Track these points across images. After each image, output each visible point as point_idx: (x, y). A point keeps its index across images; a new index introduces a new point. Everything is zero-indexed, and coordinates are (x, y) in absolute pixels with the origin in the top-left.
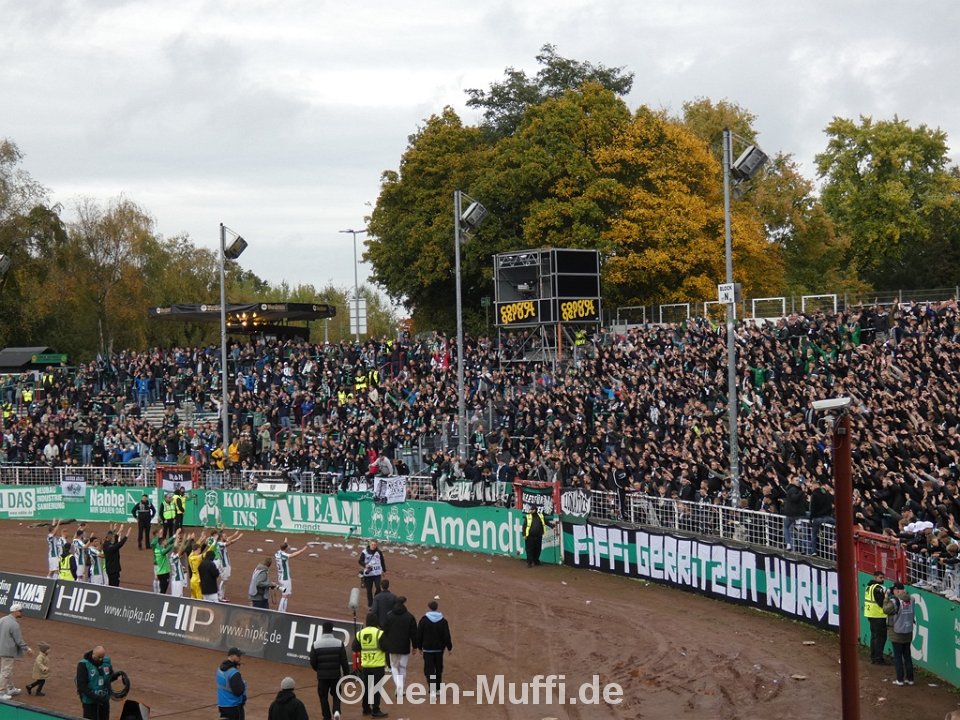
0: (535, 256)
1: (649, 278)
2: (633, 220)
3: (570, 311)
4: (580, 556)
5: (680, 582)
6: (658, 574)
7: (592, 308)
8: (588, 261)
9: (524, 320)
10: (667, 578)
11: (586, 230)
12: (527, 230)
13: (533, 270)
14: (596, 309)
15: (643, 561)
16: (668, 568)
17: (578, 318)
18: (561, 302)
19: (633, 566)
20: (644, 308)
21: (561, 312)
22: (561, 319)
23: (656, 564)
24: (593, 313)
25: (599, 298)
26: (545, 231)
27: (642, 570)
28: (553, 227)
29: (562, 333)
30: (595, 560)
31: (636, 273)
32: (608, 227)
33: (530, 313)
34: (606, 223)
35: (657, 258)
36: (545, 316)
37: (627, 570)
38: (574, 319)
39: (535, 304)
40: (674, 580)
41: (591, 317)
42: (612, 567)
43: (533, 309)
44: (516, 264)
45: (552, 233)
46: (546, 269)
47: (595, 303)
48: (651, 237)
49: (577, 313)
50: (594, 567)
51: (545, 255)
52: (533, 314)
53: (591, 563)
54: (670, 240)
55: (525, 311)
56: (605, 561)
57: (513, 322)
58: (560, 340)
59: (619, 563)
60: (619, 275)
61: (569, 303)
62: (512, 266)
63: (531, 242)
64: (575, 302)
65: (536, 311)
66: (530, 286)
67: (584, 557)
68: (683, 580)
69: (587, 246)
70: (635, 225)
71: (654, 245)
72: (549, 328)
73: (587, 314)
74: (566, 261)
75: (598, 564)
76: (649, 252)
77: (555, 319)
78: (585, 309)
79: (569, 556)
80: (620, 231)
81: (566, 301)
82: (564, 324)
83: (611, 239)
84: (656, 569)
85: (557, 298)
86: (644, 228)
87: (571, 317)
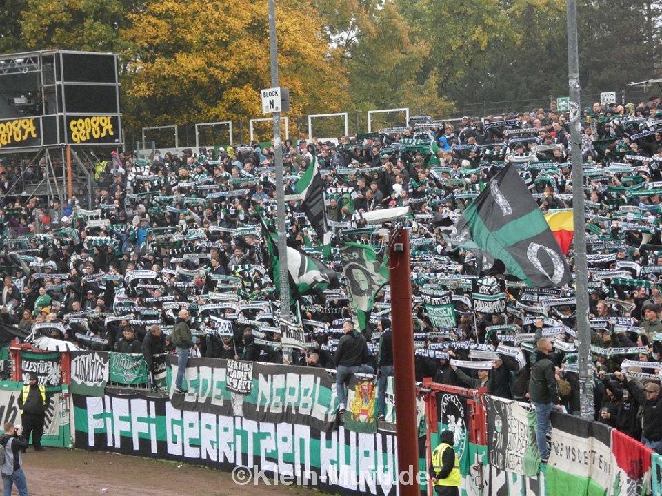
0: (35, 60)
1: (181, 91)
2: (159, 16)
3: (82, 131)
4: (96, 435)
5: (221, 460)
6: (192, 453)
7: (110, 127)
8: (104, 68)
9: (22, 143)
10: (204, 457)
11: (101, 28)
12: (27, 28)
13: (33, 78)
14: (115, 128)
15: (174, 437)
16: (206, 445)
17: (92, 139)
18: (70, 119)
19: (162, 445)
20: (176, 127)
21: (70, 132)
22: (70, 140)
23: (191, 440)
24: (111, 133)
25: (119, 114)
26: (52, 28)
27: (173, 449)
28: (61, 24)
29: (72, 157)
30: (114, 441)
31: (165, 83)
32: (129, 24)
33: (30, 133)
34: (125, 19)
35: (189, 64)
36: (50, 138)
37: (154, 450)
38: (87, 141)
39: (36, 123)
40: (214, 458)
41: (108, 138)
42: (136, 447)
43: (33, 129)
44: (10, 71)
45: (59, 31)
46: (49, 76)
47: (114, 120)
48: (183, 38)
49: (91, 133)
50: (113, 449)
51: (48, 59)
52: (34, 135)
53: (110, 444)
54: (206, 42)
55: (23, 131)
56: (126, 440)
57: (8, 145)
58: (69, 168)
59: (145, 442)
60: (144, 86)
61: (80, 121)
62: (5, 73)
63: (33, 43)
64: (87, 120)
65: (37, 131)
66: (29, 98)
67: (101, 436)
68: (225, 457)
69: (104, 48)
70: (162, 23)
71: (185, 47)
72: (55, 153)
73: (103, 135)
74: (75, 67)
75: (118, 445)
76: (181, 58)
77: (62, 140)
78: (101, 128)
79: (82, 436)
80: (144, 30)
81: (77, 118)
82: (75, 148)
83: (133, 40)
84: (191, 446)
85: (64, 114)
86: (174, 26)
87: (84, 139)
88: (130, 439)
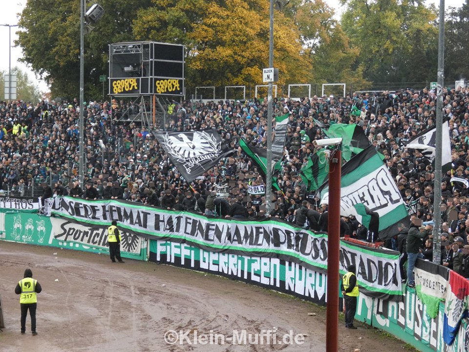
0: (139, 46)
1: (218, 67)
2: (209, 26)
3: (162, 87)
4: (161, 255)
5: (230, 273)
6: (214, 268)
7: (178, 85)
8: (177, 53)
9: (129, 92)
10: (221, 271)
11: (177, 31)
12: (136, 30)
13: (137, 56)
14: (181, 86)
15: (204, 258)
16: (222, 264)
17: (168, 92)
18: (156, 80)
19: (197, 263)
20: (214, 88)
21: (156, 87)
22: (156, 92)
23: (213, 261)
24: (178, 89)
25: (183, 79)
26: (149, 31)
27: (203, 265)
28: (154, 28)
29: (156, 103)
30: (171, 258)
31: (210, 63)
32: (191, 29)
33: (134, 86)
34: (190, 26)
35: (224, 52)
36: (144, 90)
37: (193, 265)
38: (165, 93)
39: (138, 81)
40: (226, 272)
41: (176, 92)
42: (183, 263)
43: (136, 84)
44: (125, 52)
45: (153, 32)
46: (146, 55)
47: (180, 82)
48: (221, 38)
49: (167, 88)
50: (170, 263)
51: (146, 46)
52: (136, 88)
53: (168, 260)
54: (234, 41)
55: (130, 85)
56: (178, 259)
57: (121, 93)
58: (154, 107)
59: (188, 261)
60: (198, 63)
61: (162, 81)
62: (122, 53)
63: (138, 37)
64: (166, 81)
65: (138, 86)
66: (134, 67)
67: (164, 256)
68: (232, 272)
69: (178, 42)
70: (210, 29)
71: (222, 44)
72: (147, 98)
73: (174, 90)
74: (161, 51)
75: (173, 261)
76: (219, 49)
77: (151, 92)
78: (173, 86)
79: (153, 255)
80: (200, 33)
81: (160, 80)
82: (158, 96)
83: (194, 38)
84: (213, 264)
85: (154, 77)
86: (216, 32)
87: (163, 91)
88: (180, 258)
